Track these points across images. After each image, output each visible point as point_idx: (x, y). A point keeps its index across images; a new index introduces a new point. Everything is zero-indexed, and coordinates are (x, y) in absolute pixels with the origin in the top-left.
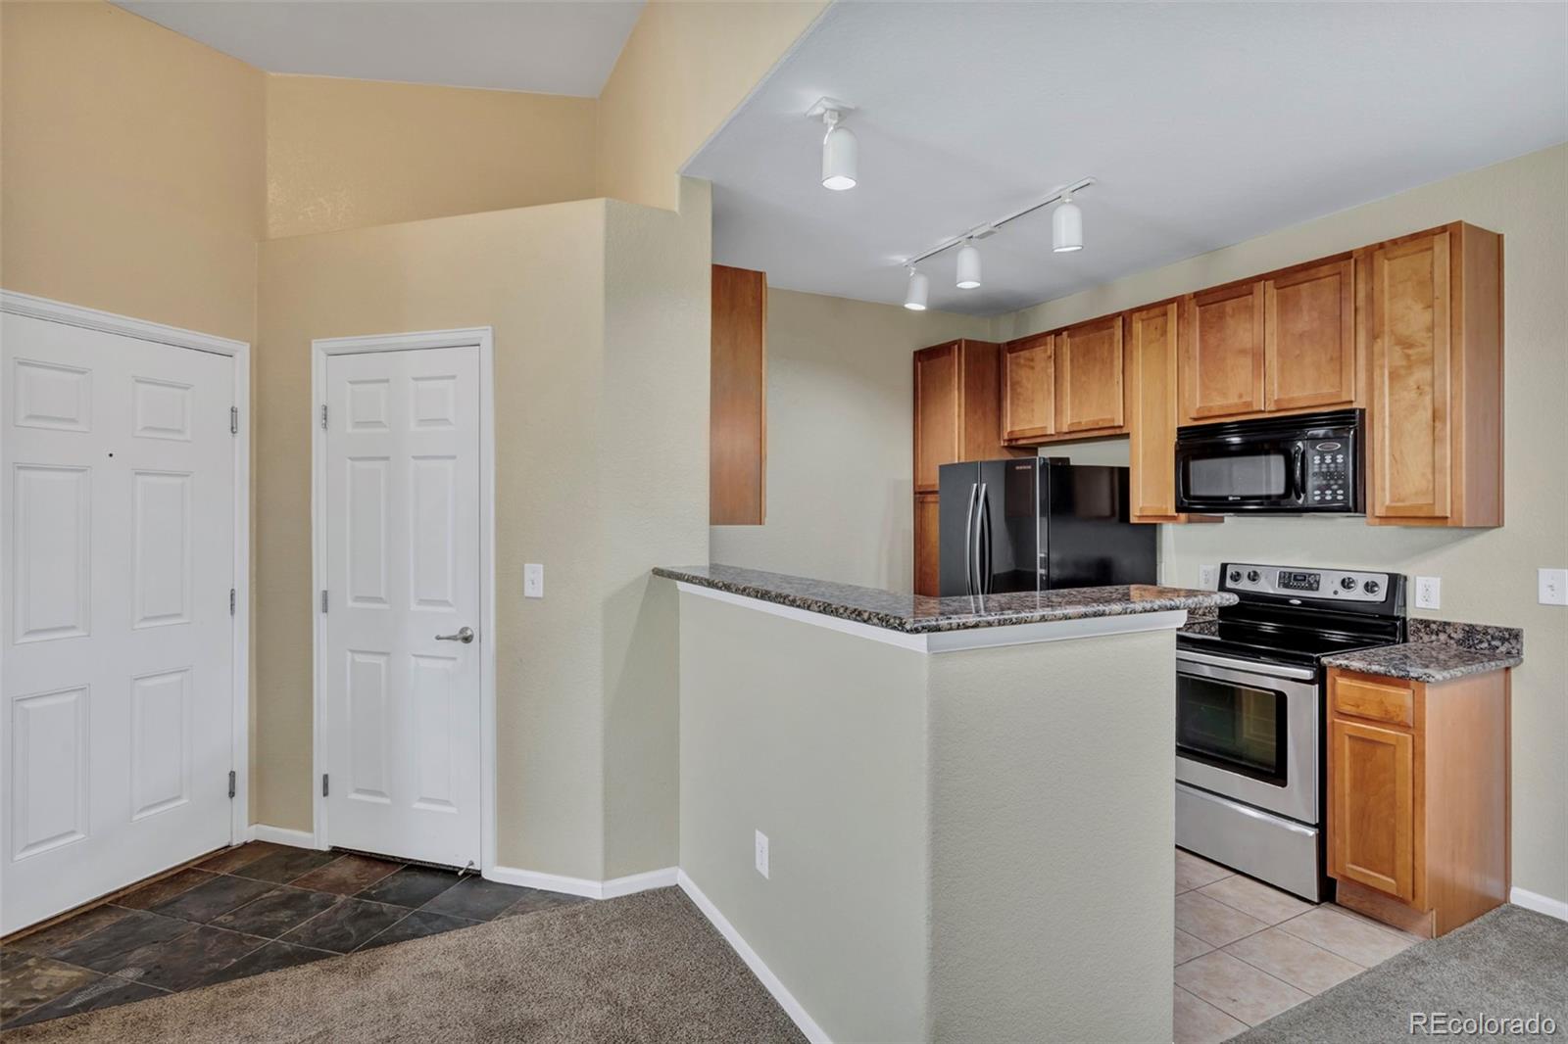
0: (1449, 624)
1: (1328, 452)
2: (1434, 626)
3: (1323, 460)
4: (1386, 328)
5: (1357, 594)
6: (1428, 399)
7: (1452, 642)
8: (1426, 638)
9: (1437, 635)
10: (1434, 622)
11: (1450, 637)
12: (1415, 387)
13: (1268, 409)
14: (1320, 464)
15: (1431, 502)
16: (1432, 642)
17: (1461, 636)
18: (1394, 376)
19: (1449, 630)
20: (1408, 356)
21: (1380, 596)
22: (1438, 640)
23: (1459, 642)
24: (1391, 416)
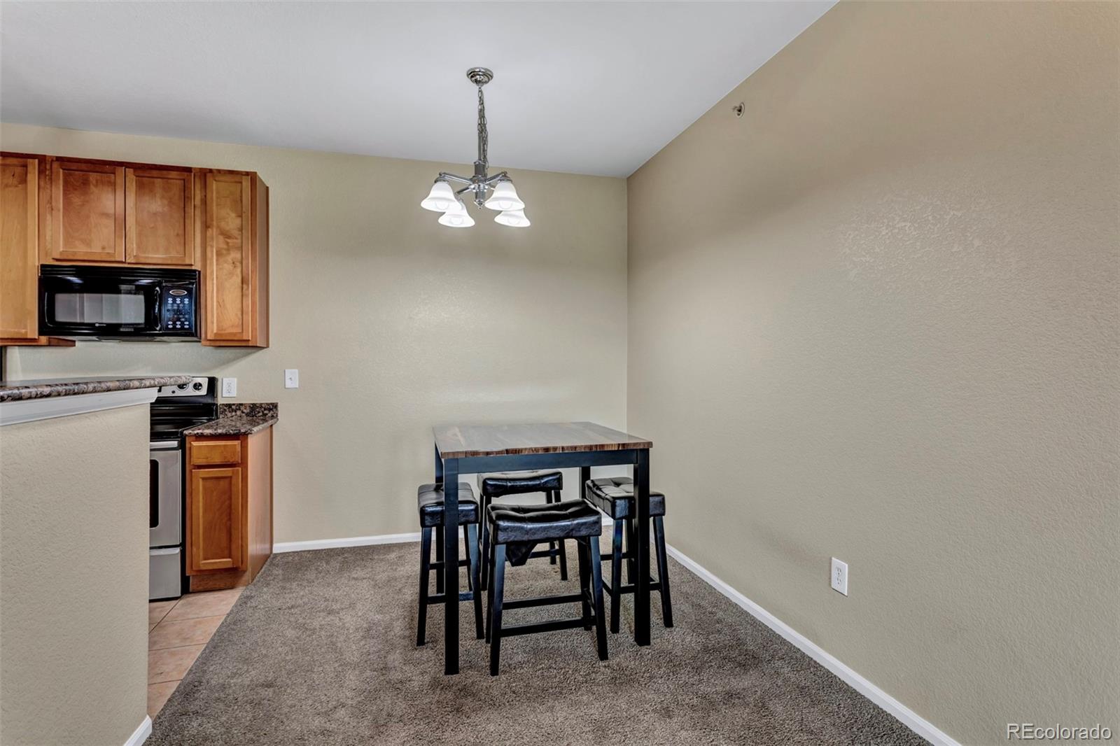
0: (241, 404)
1: (178, 296)
2: (233, 407)
3: (174, 301)
4: (215, 223)
5: (189, 392)
6: (239, 270)
7: (244, 415)
8: (229, 415)
9: (236, 412)
10: (234, 404)
11: (243, 412)
12: (232, 262)
13: (128, 261)
14: (172, 304)
15: (241, 331)
16: (232, 416)
17: (248, 411)
18: (219, 254)
19: (242, 408)
20: (228, 243)
21: (204, 391)
22: (236, 415)
23: (247, 415)
24: (217, 278)
